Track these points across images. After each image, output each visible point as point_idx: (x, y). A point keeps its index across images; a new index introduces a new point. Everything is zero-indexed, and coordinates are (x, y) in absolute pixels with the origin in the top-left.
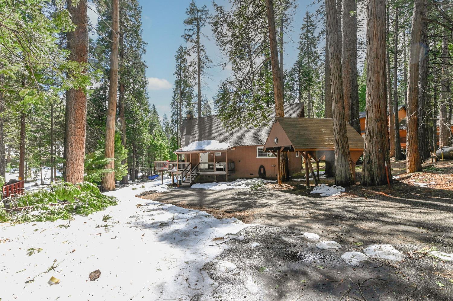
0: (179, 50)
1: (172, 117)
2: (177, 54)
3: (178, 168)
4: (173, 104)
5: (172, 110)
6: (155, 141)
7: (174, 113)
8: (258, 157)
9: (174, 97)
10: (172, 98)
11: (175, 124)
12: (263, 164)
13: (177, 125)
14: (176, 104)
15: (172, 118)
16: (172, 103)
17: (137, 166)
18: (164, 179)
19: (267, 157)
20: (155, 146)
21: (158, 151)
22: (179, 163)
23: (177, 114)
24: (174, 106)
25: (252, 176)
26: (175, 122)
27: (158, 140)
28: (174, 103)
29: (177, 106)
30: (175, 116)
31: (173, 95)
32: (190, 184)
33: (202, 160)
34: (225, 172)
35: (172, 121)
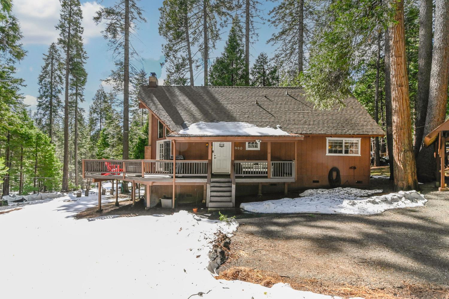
1: (40, 98)
7: (44, 92)
8: (328, 154)
9: (45, 68)
12: (336, 165)
15: (39, 100)
19: (343, 154)
25: (315, 184)
31: (44, 64)
32: (233, 203)
33: (215, 157)
34: (291, 177)
35: (40, 106)
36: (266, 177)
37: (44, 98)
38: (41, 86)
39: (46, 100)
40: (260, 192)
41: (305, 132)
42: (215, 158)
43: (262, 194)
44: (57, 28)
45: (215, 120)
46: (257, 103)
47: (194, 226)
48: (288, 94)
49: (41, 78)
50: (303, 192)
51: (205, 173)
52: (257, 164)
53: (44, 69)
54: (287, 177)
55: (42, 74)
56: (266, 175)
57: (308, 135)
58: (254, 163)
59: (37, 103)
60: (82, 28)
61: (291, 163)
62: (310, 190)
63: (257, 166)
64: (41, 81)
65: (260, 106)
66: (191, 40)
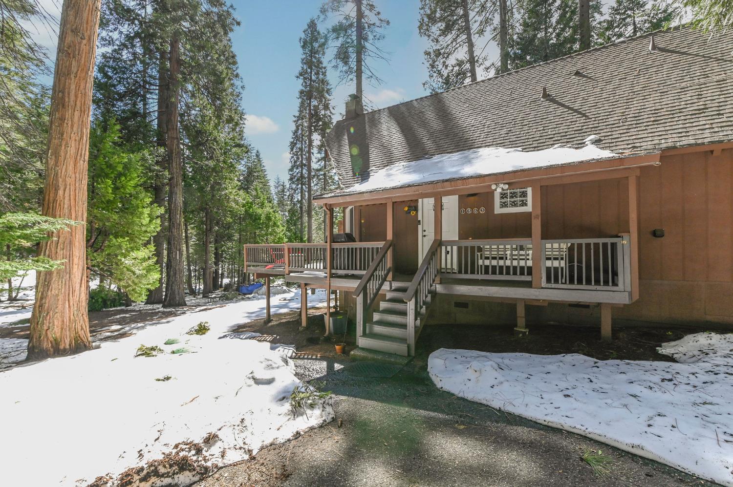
0: (309, 27)
1: (291, 170)
2: (303, 36)
3: (332, 267)
4: (294, 146)
5: (292, 157)
6: (255, 207)
7: (295, 162)
9: (295, 132)
10: (291, 135)
11: (298, 185)
13: (300, 186)
14: (299, 146)
15: (290, 173)
16: (292, 143)
17: (216, 264)
18: (275, 294)
20: (255, 218)
21: (261, 229)
22: (336, 246)
23: (302, 165)
24: (294, 150)
26: (298, 180)
27: (262, 205)
28: (296, 144)
29: (301, 149)
30: (297, 168)
31: (294, 128)
32: (408, 347)
33: (425, 233)
34: (615, 288)
35: (291, 179)
36: (528, 284)
37: (295, 170)
38: (292, 155)
39: (297, 171)
40: (521, 321)
41: (693, 142)
42: (425, 236)
43: (527, 326)
44: (297, 77)
45: (426, 154)
46: (546, 96)
47: (217, 398)
48: (654, 48)
49: (293, 145)
50: (680, 338)
51: (360, 269)
52: (522, 248)
53: (294, 134)
54: (598, 288)
55: (292, 140)
56: (528, 278)
57: (702, 149)
58: (514, 246)
59: (289, 177)
60: (325, 68)
61: (614, 245)
62: (706, 335)
63: (522, 252)
64: (292, 149)
65: (553, 101)
66: (475, 27)
